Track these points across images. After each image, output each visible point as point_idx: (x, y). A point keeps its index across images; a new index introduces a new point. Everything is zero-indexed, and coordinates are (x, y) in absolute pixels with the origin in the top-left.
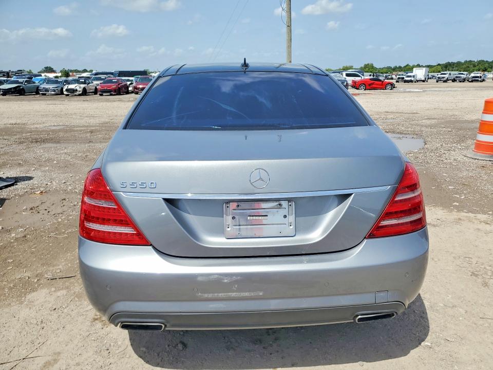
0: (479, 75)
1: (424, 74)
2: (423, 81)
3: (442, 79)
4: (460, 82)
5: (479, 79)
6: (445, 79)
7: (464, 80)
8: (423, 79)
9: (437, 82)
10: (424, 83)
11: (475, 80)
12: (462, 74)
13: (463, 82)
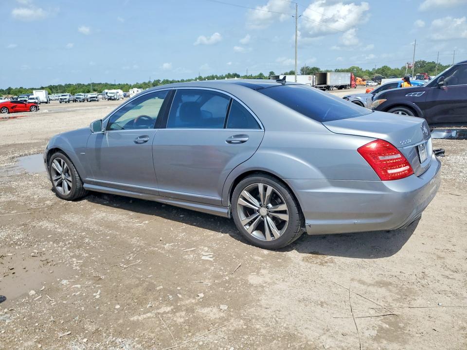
0: (94, 96)
1: (45, 96)
2: (46, 103)
3: (65, 100)
4: (80, 102)
5: (96, 99)
6: (67, 100)
7: (84, 101)
8: (46, 101)
9: (61, 102)
10: (47, 104)
11: (93, 100)
12: (80, 95)
13: (83, 102)
